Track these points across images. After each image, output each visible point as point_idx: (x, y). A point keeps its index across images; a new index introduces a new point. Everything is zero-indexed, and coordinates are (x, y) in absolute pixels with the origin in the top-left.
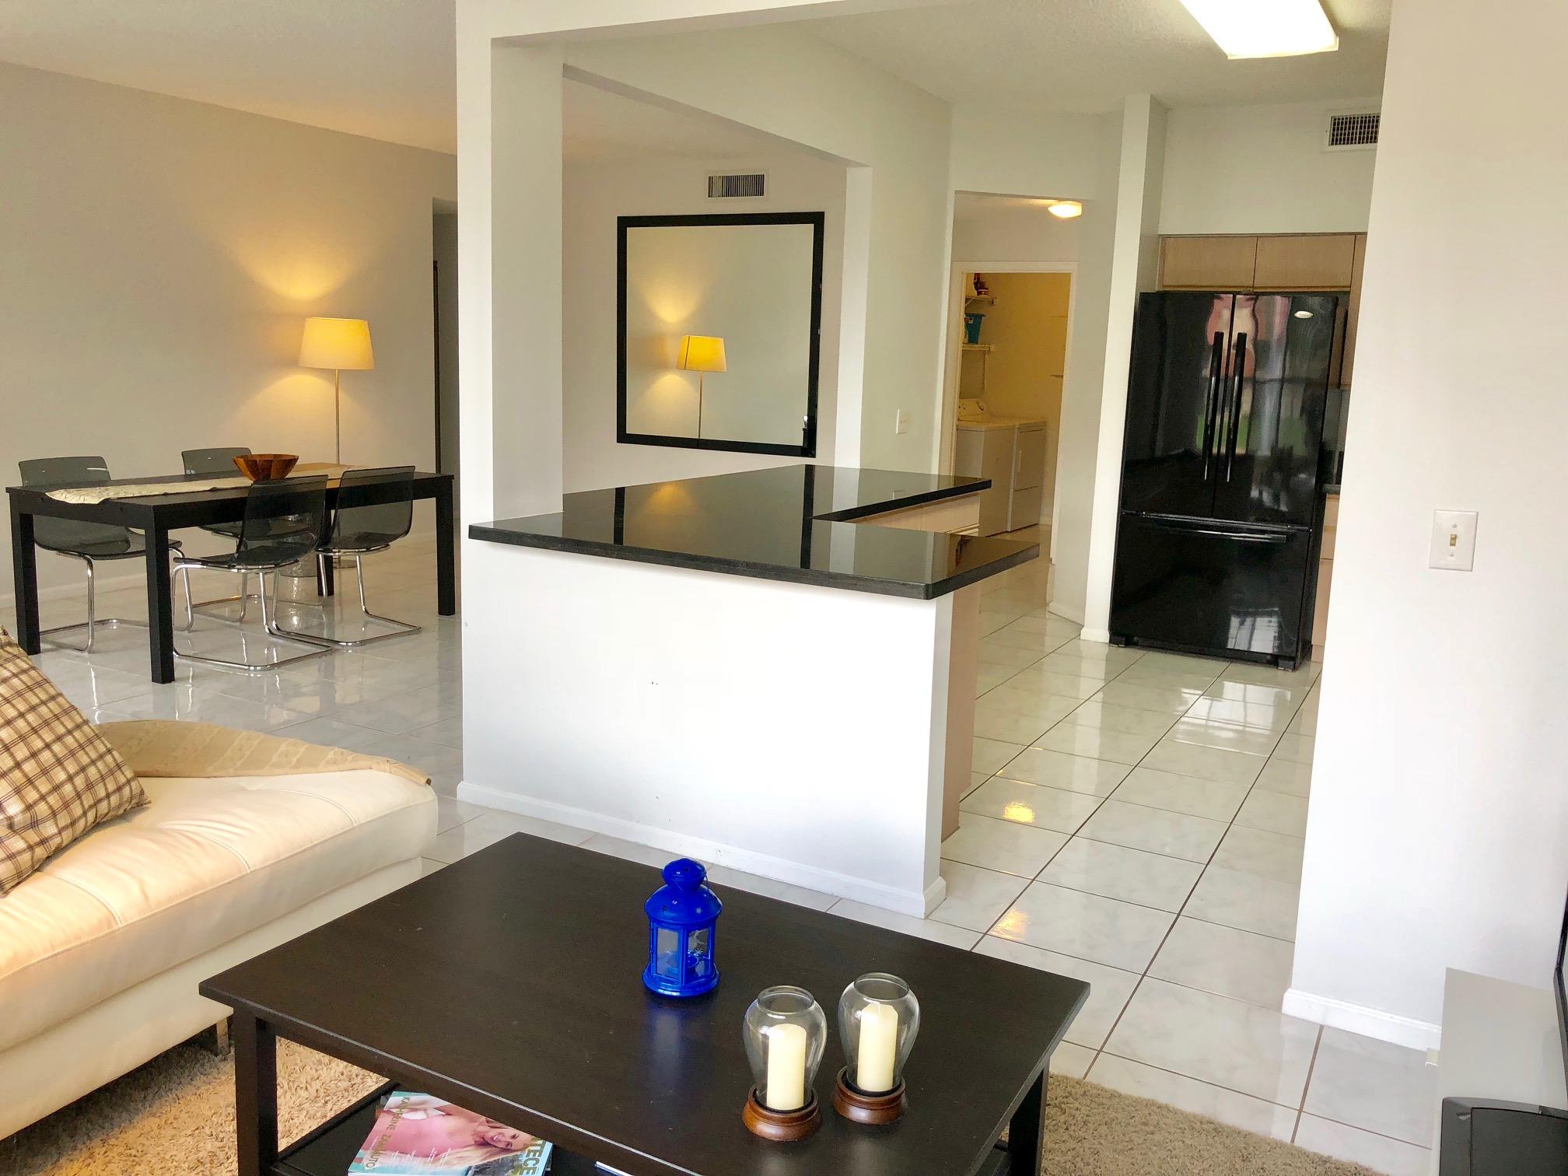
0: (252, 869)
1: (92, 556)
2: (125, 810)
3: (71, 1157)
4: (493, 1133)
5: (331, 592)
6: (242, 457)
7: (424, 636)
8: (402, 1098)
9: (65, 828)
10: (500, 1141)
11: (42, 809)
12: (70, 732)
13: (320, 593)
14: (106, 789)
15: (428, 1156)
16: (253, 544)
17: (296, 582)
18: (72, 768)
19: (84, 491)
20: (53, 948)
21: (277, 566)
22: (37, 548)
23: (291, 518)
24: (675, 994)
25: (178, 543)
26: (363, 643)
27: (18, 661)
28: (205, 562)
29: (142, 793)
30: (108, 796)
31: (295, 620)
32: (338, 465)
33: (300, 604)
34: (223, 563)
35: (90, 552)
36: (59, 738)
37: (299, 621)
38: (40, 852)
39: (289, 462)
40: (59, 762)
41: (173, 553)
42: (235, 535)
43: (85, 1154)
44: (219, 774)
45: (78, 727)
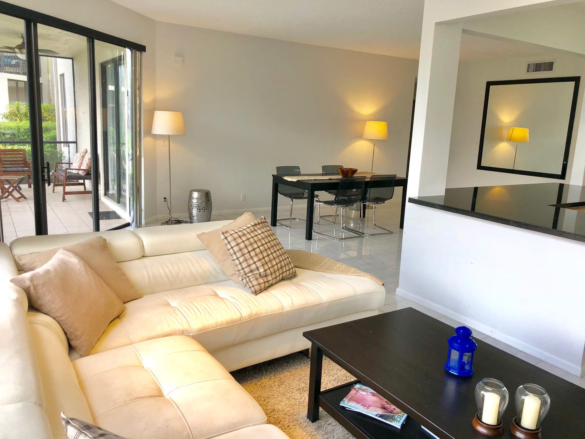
0: (323, 302)
1: (293, 198)
2: (290, 277)
3: (265, 377)
4: (387, 406)
5: (364, 216)
6: (340, 169)
7: (393, 235)
8: (360, 386)
9: (274, 278)
10: (389, 409)
11: (268, 271)
12: (278, 250)
13: (361, 216)
14: (286, 269)
15: (365, 406)
16: (340, 198)
17: (353, 212)
18: (277, 261)
19: (293, 177)
20: (267, 313)
21: (347, 206)
22: (278, 193)
23: (354, 190)
24: (455, 374)
25: (318, 196)
26: (372, 235)
27: (267, 227)
28: (325, 202)
29: (295, 272)
30: (286, 271)
31: (352, 225)
32: (372, 173)
33: (354, 220)
34: (330, 203)
35: (293, 196)
36: (275, 252)
37: (353, 225)
38: (267, 284)
39: (354, 171)
40: (274, 259)
41: (315, 199)
42: (335, 195)
43: (269, 377)
44: (318, 270)
45: (280, 249)
